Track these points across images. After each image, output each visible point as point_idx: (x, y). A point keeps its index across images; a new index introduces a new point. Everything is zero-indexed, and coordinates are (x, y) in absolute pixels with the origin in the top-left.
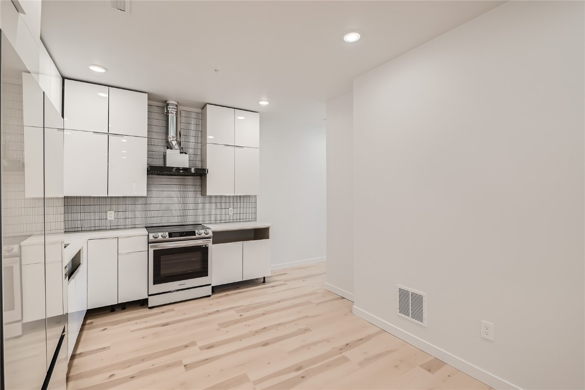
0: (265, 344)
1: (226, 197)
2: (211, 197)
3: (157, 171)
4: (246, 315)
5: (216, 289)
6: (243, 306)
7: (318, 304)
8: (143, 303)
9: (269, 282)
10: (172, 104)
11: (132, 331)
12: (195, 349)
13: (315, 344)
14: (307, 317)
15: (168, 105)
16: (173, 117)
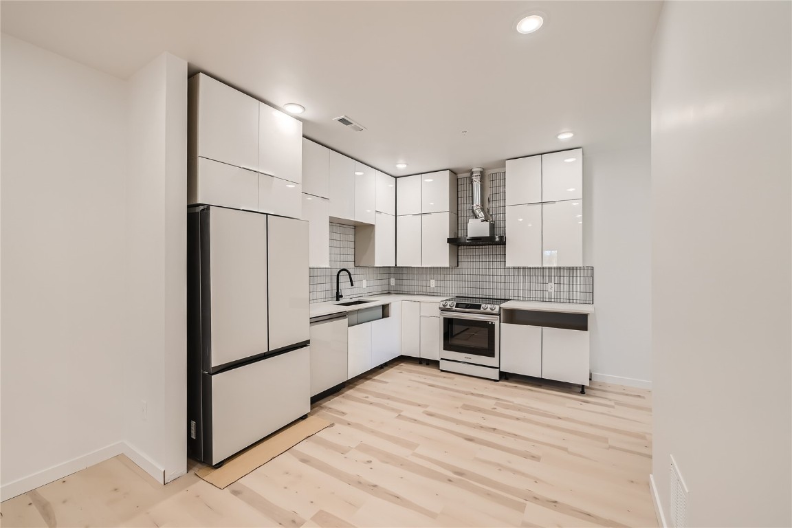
0: (470, 439)
1: (529, 268)
2: (509, 268)
3: (455, 242)
4: (500, 410)
5: (505, 376)
6: (513, 402)
7: (611, 447)
8: (434, 364)
9: (589, 395)
10: (477, 172)
11: (410, 380)
12: (421, 410)
13: (515, 472)
14: (565, 449)
15: (472, 173)
16: (477, 185)
